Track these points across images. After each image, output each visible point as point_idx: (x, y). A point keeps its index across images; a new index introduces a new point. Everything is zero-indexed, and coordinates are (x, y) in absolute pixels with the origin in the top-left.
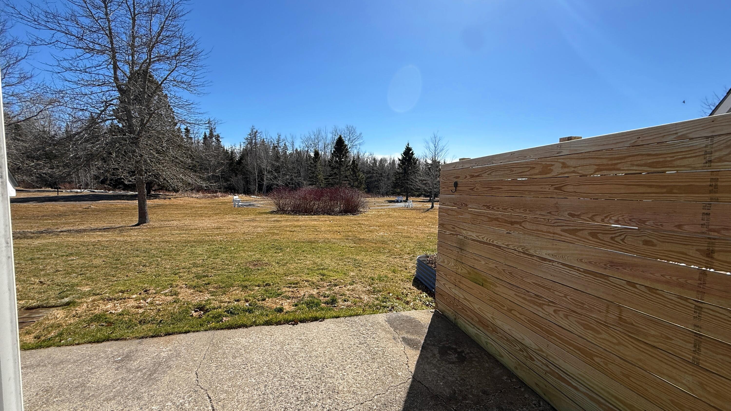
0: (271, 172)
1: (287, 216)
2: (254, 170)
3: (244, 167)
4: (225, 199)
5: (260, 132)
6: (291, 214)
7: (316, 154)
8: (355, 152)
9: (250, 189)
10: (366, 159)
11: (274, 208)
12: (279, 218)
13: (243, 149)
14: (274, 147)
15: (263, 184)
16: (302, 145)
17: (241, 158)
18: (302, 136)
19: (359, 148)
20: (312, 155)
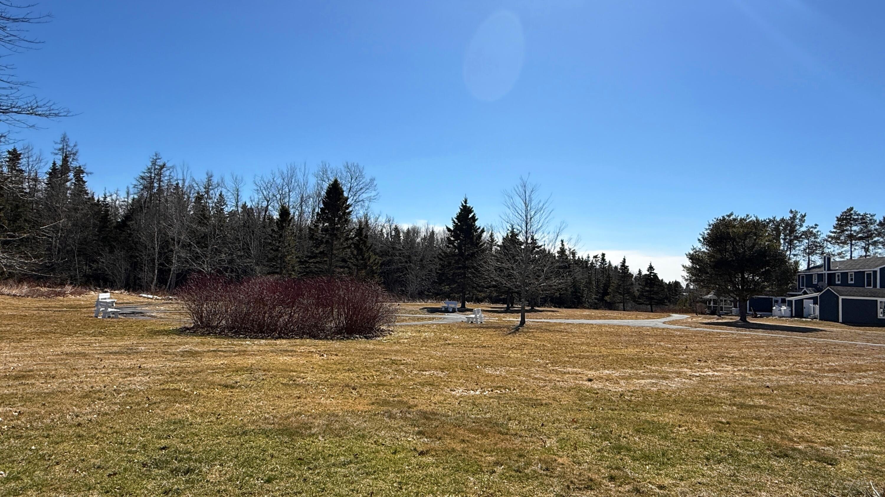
0: (190, 245)
1: (217, 341)
2: (153, 241)
3: (131, 234)
4: (78, 300)
5: (171, 167)
6: (227, 337)
7: (284, 212)
8: (361, 213)
9: (139, 279)
10: (379, 228)
11: (188, 321)
12: (197, 344)
13: (133, 199)
14: (199, 198)
15: (170, 270)
16: (256, 197)
17: (127, 217)
18: (258, 179)
19: (368, 207)
20: (276, 216)
